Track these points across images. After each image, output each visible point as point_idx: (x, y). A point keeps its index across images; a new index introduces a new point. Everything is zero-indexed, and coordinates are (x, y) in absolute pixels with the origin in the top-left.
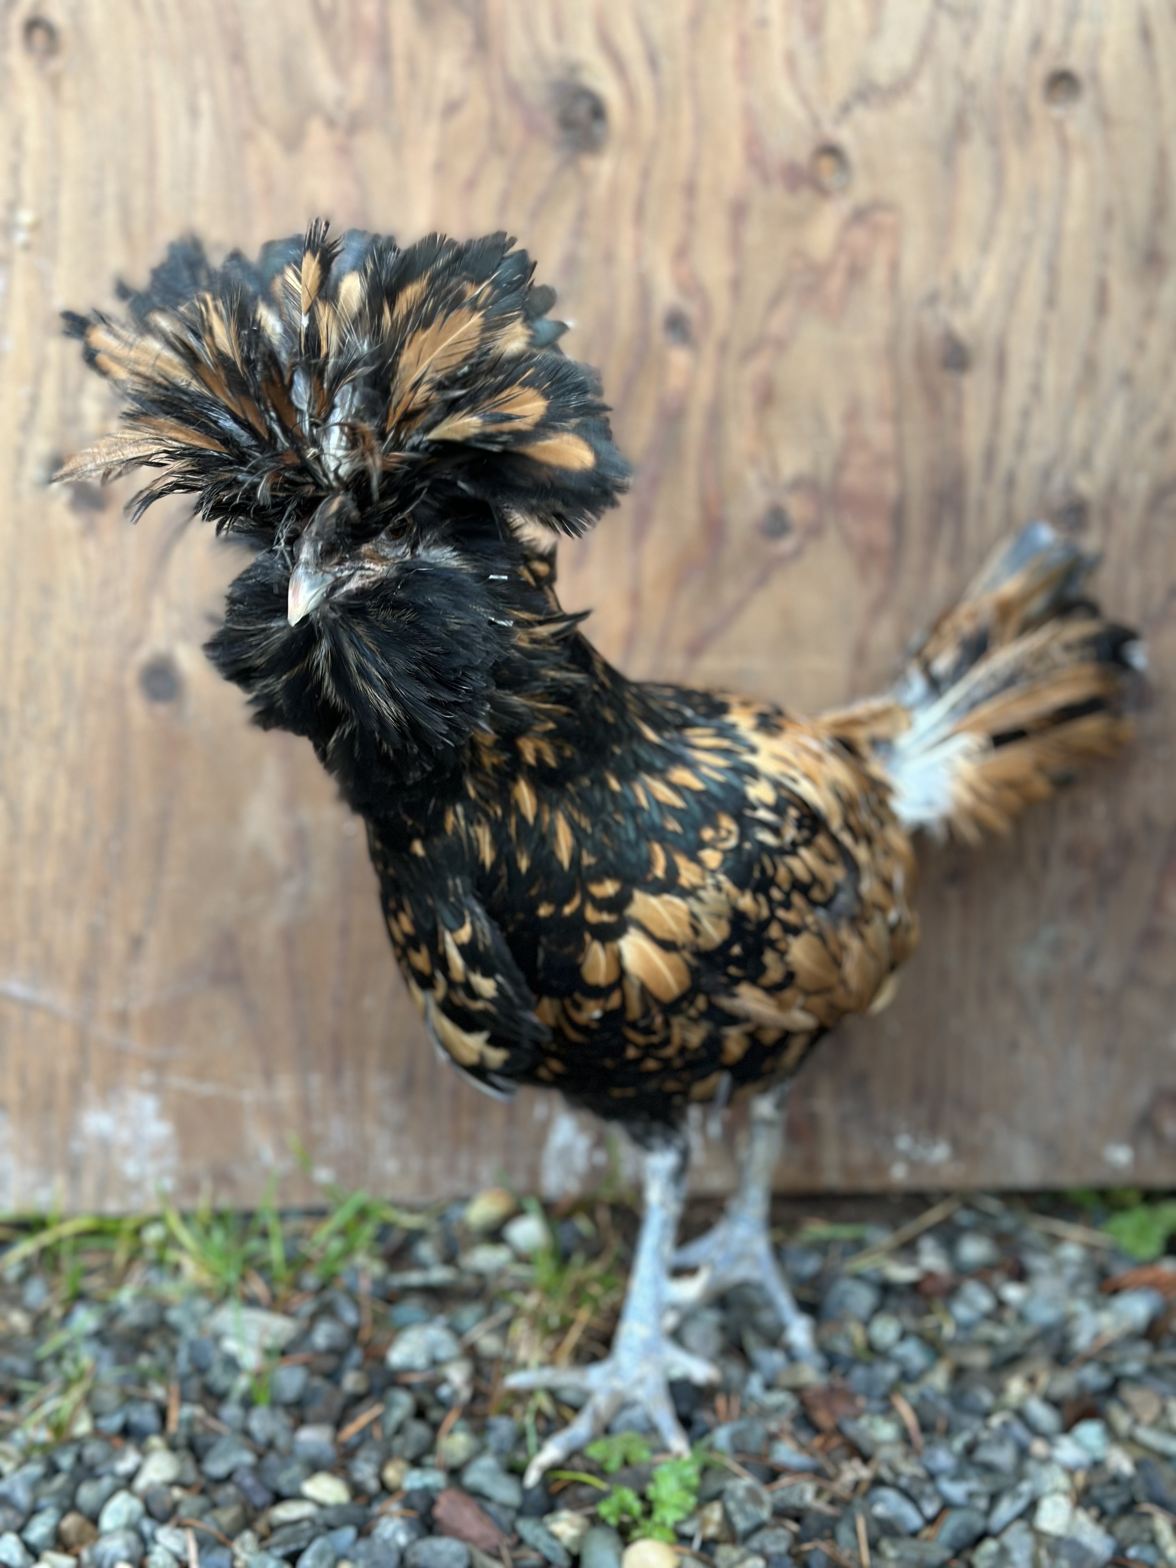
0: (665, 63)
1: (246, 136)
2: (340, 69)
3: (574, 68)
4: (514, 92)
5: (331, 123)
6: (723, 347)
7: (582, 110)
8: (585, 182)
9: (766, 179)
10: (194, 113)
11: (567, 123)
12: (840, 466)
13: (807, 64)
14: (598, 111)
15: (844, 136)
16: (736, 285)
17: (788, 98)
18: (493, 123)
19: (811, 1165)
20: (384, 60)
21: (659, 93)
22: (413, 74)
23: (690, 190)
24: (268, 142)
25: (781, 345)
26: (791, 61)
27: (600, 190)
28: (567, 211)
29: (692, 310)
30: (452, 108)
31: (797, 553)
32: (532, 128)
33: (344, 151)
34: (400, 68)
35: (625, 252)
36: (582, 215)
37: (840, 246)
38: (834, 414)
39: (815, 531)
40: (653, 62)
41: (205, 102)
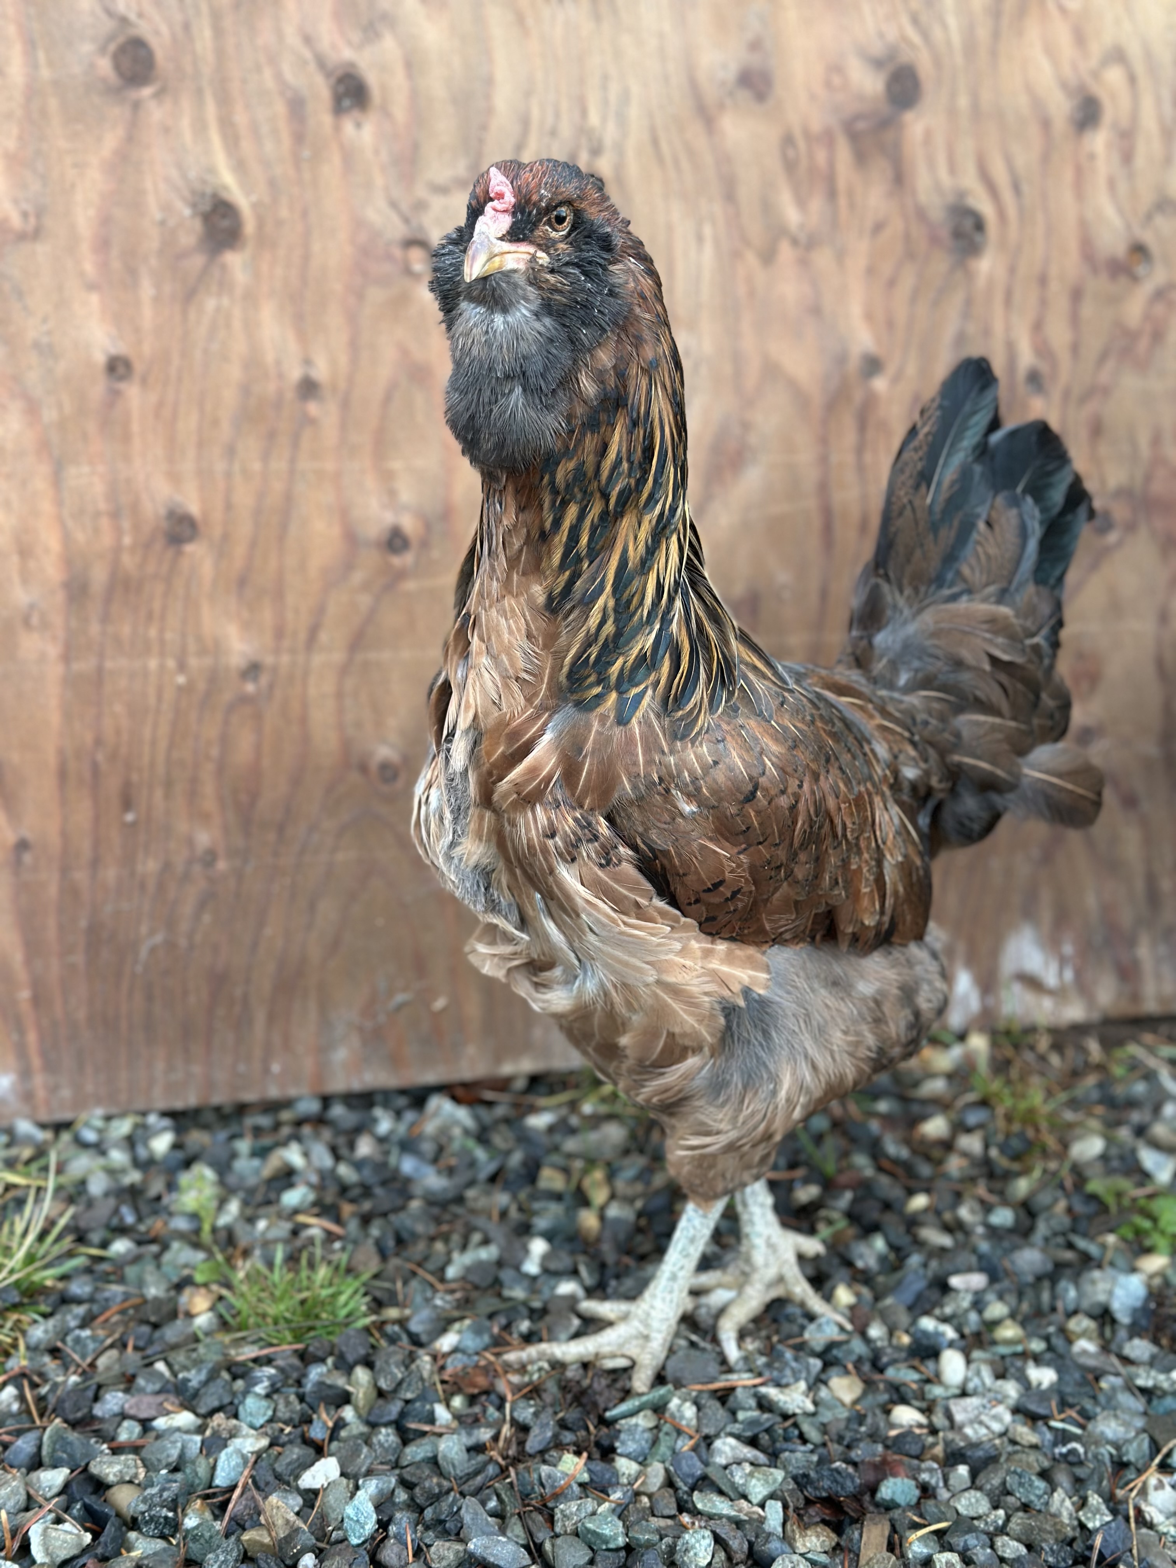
0: (1025, 188)
1: (736, 255)
2: (801, 203)
3: (961, 194)
4: (921, 214)
5: (795, 242)
6: (1066, 395)
7: (968, 224)
8: (970, 276)
9: (1095, 270)
10: (700, 239)
11: (958, 234)
12: (1148, 478)
13: (1122, 187)
14: (979, 225)
15: (1148, 237)
16: (1075, 349)
17: (1110, 211)
18: (907, 237)
19: (1135, 997)
20: (832, 194)
21: (1021, 210)
22: (852, 206)
23: (1043, 280)
24: (751, 259)
25: (1106, 391)
26: (1112, 184)
27: (981, 282)
28: (957, 299)
29: (1044, 368)
30: (878, 228)
31: (1119, 544)
32: (934, 240)
33: (804, 263)
34: (843, 201)
35: (998, 326)
36: (969, 302)
37: (1147, 317)
38: (1144, 440)
39: (1131, 527)
40: (1016, 188)
41: (708, 231)
